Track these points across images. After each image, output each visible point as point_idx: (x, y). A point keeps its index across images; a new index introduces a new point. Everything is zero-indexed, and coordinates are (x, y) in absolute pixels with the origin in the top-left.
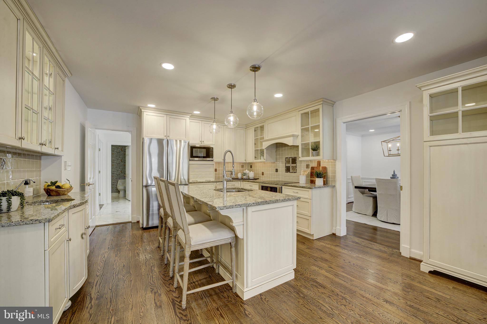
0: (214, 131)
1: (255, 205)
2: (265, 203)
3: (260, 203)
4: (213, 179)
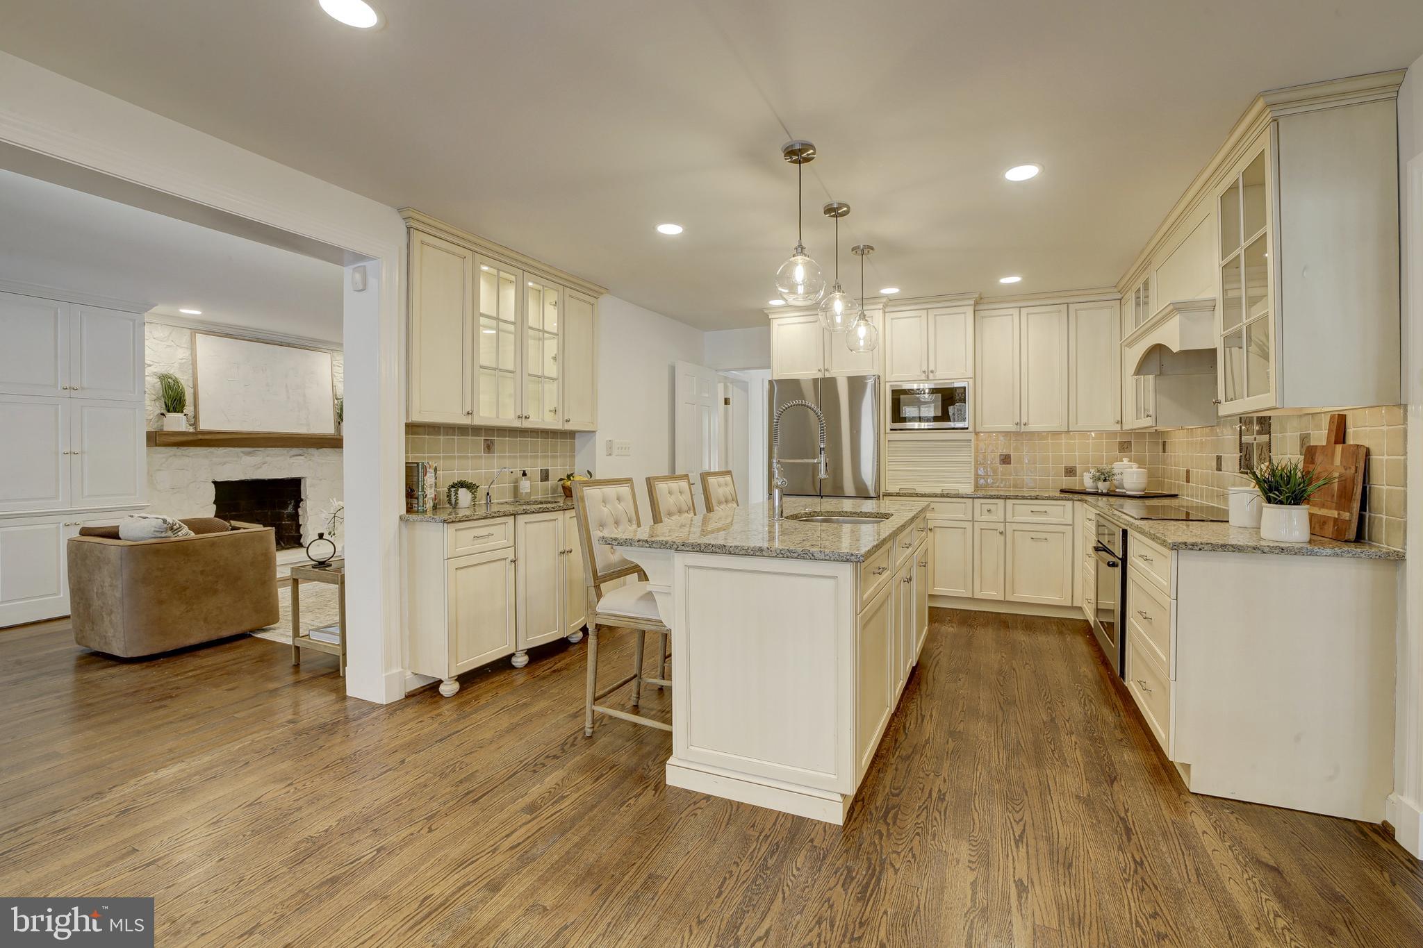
0: (862, 343)
1: (689, 549)
2: (717, 550)
3: (702, 546)
4: (968, 489)
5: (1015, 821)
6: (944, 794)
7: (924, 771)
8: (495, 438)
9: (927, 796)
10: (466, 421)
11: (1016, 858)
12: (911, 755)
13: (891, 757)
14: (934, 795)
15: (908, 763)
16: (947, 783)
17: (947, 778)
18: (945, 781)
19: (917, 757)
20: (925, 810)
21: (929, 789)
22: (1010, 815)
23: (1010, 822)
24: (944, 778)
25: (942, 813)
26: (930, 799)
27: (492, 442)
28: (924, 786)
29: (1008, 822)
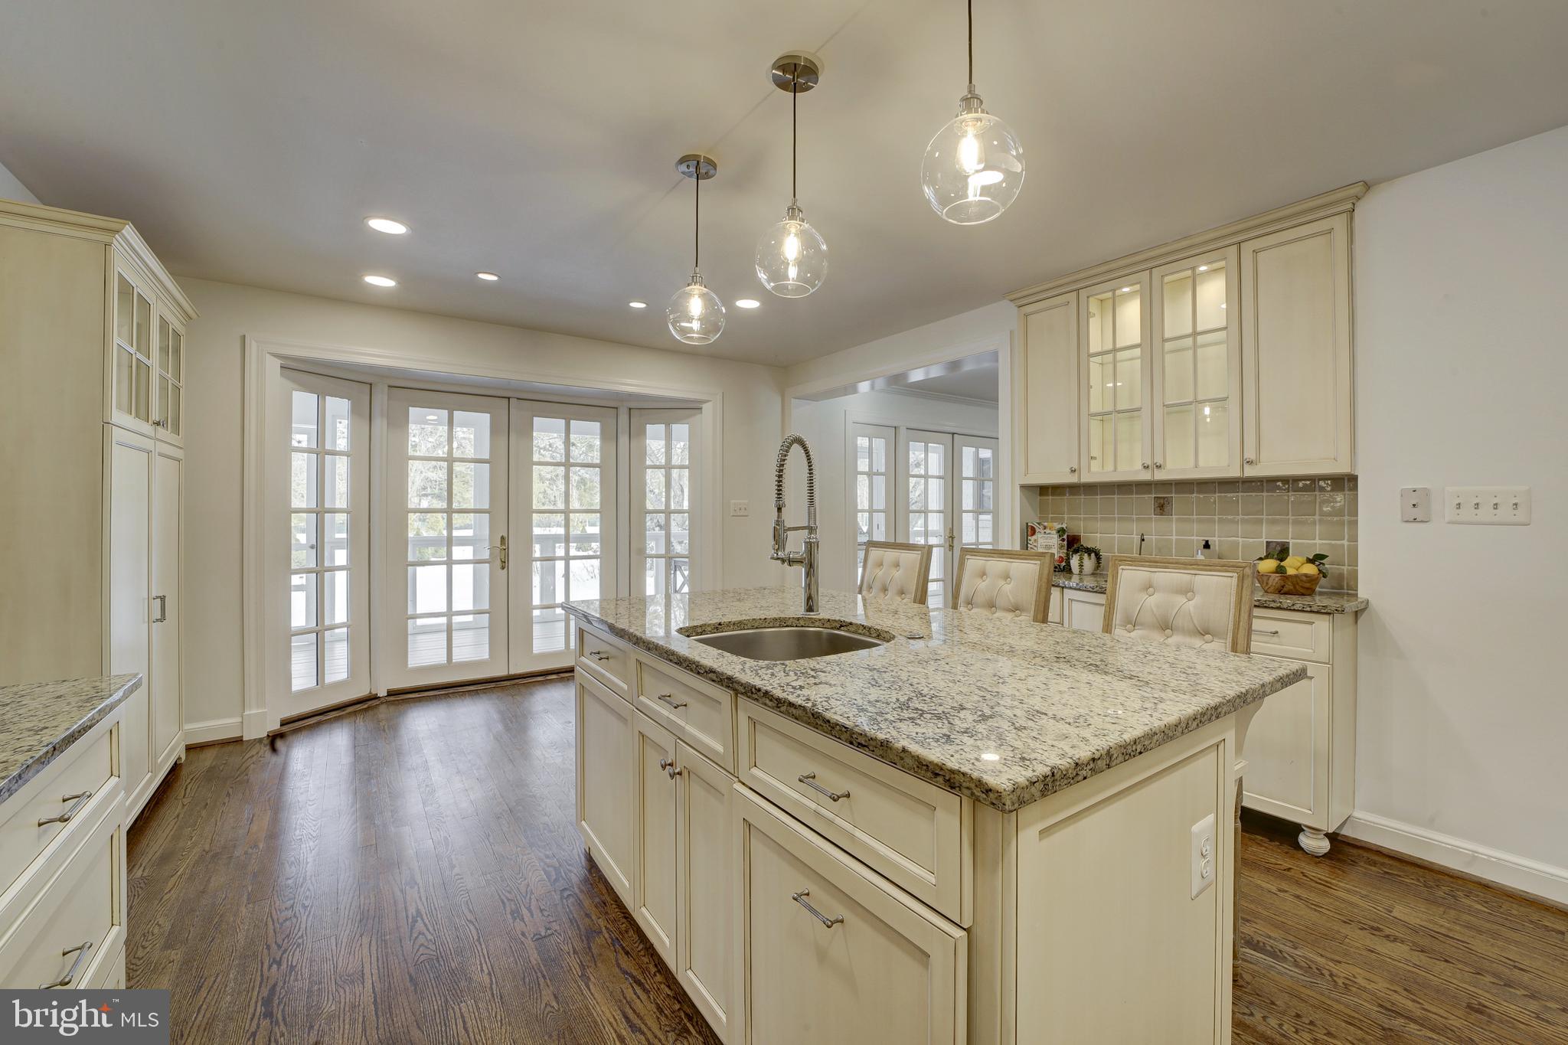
5: (423, 934)
6: (514, 919)
7: (556, 931)
8: (1173, 495)
9: (532, 908)
10: (1073, 479)
11: (418, 901)
12: (589, 943)
13: (608, 926)
14: (525, 912)
15: (583, 930)
16: (519, 933)
17: (523, 939)
18: (523, 934)
19: (578, 946)
20: (524, 895)
21: (535, 916)
22: (429, 937)
23: (428, 930)
24: (527, 938)
25: (505, 900)
26: (527, 906)
27: (1168, 501)
28: (543, 915)
29: (431, 929)
